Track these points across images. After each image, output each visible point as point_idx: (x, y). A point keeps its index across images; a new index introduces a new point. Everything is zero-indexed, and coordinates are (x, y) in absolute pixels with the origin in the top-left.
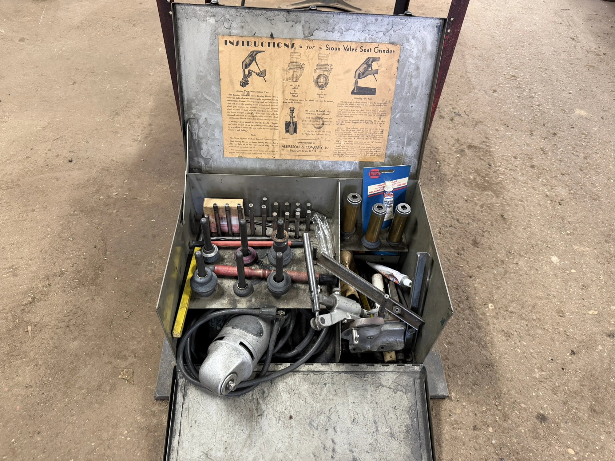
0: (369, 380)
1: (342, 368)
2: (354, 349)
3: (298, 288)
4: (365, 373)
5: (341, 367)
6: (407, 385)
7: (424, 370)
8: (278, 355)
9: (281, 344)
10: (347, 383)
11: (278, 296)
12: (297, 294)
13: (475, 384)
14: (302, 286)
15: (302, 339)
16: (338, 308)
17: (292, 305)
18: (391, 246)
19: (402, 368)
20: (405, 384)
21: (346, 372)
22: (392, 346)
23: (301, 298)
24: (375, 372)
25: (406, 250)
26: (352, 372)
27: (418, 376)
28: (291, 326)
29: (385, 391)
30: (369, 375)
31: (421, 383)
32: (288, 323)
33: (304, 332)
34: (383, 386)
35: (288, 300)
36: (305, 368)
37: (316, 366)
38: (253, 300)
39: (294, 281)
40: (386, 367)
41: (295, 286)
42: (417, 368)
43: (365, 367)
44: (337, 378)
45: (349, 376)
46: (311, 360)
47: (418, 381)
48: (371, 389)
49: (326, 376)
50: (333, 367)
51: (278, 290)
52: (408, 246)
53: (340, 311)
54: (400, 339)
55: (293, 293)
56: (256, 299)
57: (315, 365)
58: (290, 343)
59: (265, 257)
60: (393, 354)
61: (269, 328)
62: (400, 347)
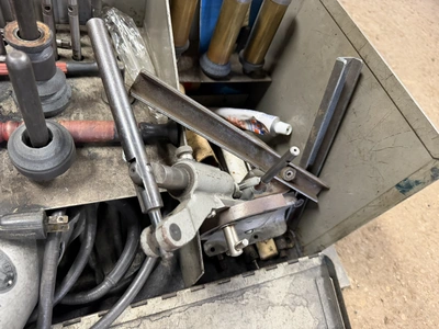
0: (251, 301)
1: (204, 293)
2: (212, 249)
3: (94, 158)
4: (243, 291)
5: (201, 292)
6: (307, 292)
7: (327, 262)
9: (71, 280)
10: (216, 320)
11: (45, 181)
12: (93, 173)
14: (103, 152)
15: (116, 257)
16: (198, 190)
17: (86, 196)
18: (245, 73)
19: (295, 268)
20: (303, 292)
21: (211, 300)
22: (270, 232)
23: (104, 177)
24: (258, 286)
25: (268, 79)
26: (220, 297)
27: (319, 272)
28: (90, 238)
29: (277, 314)
30: (249, 293)
31: (326, 283)
32: (82, 229)
34: (273, 306)
35: (72, 185)
36: (131, 314)
37: (155, 304)
39: (81, 144)
40: (272, 272)
41: (85, 152)
42: (316, 261)
43: (240, 281)
44: (195, 315)
45: (216, 304)
46: (140, 298)
47: (321, 281)
48: (254, 316)
49: (174, 317)
50: (186, 296)
51: (40, 168)
52: (270, 72)
53: (202, 196)
54: (280, 218)
55: (83, 169)
57: (151, 302)
59: (7, 98)
60: (272, 243)
62: (282, 231)
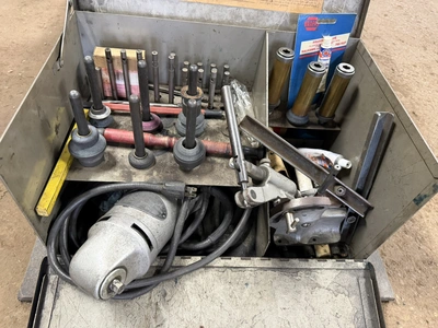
0: (303, 279)
1: (269, 263)
2: (280, 241)
3: (214, 162)
4: (298, 270)
5: (267, 262)
6: (350, 286)
7: (370, 267)
8: (185, 246)
10: (275, 284)
11: (186, 168)
12: (212, 170)
13: (419, 284)
14: (219, 160)
15: (215, 228)
16: (270, 182)
17: (206, 181)
18: (319, 124)
19: (342, 265)
20: (347, 285)
21: (273, 269)
22: (326, 238)
23: (218, 173)
24: (310, 270)
25: (338, 129)
26: (280, 269)
27: (362, 274)
28: (204, 210)
29: (321, 296)
30: (302, 273)
31: (367, 283)
32: (199, 207)
33: (217, 220)
34: (320, 287)
35: (200, 174)
36: (220, 262)
37: (235, 261)
38: (155, 173)
39: (209, 154)
40: (322, 263)
41: (209, 159)
42: (361, 265)
43: (296, 262)
44: (262, 276)
45: (277, 273)
46: (228, 254)
47: (362, 281)
48: (305, 290)
49: (247, 273)
50: (256, 262)
51: (188, 160)
52: (340, 124)
54: (336, 229)
55: (207, 167)
56: (159, 172)
57: (233, 259)
58: (200, 233)
59: (172, 126)
60: (327, 248)
61: (175, 209)
62: (336, 239)
